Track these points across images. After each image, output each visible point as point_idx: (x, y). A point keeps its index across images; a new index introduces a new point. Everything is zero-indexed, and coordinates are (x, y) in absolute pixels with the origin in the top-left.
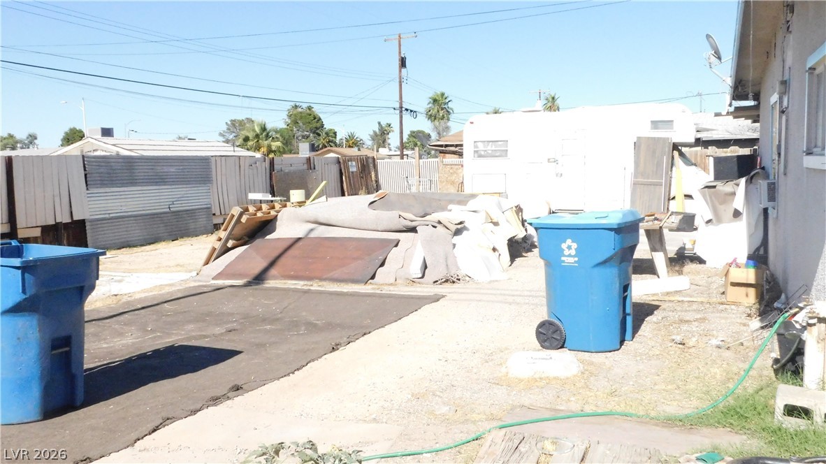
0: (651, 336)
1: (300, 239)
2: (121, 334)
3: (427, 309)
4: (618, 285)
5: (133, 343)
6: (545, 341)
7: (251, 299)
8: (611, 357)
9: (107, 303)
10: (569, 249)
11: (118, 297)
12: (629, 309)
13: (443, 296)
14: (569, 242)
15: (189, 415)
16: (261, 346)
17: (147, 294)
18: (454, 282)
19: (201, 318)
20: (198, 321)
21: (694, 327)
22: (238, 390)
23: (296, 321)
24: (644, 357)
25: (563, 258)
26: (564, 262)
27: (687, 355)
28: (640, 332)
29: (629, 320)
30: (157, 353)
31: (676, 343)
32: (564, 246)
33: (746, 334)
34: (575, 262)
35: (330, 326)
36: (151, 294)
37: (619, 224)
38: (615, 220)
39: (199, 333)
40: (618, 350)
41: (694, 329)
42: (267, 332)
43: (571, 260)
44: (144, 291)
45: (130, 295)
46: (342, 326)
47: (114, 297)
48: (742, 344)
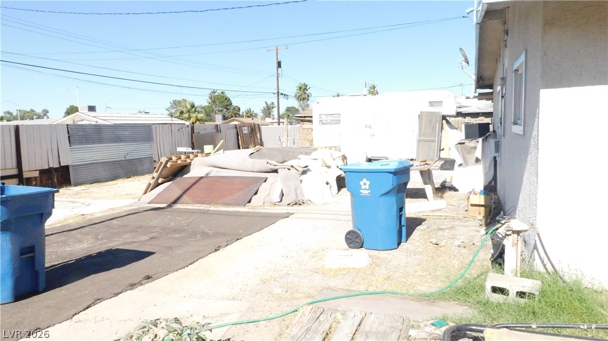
0: (418, 239)
1: (202, 177)
2: (80, 241)
3: (281, 222)
4: (396, 208)
5: (88, 248)
6: (351, 243)
7: (170, 217)
8: (391, 253)
9: (77, 220)
10: (365, 185)
11: (84, 216)
12: (403, 223)
13: (292, 214)
14: (365, 180)
15: (113, 297)
16: (170, 248)
17: (104, 214)
18: (300, 204)
19: (135, 230)
20: (132, 232)
21: (446, 233)
22: (149, 278)
23: (195, 231)
24: (412, 253)
25: (361, 191)
26: (361, 193)
27: (439, 252)
28: (412, 237)
29: (404, 229)
30: (100, 254)
31: (433, 244)
32: (362, 183)
33: (477, 238)
34: (369, 193)
35: (217, 234)
36: (106, 214)
37: (395, 169)
38: (393, 166)
39: (131, 240)
40: (396, 249)
41: (446, 234)
42: (176, 238)
43: (366, 192)
44: (101, 212)
45: (92, 214)
46: (224, 234)
47: (82, 216)
48: (474, 244)
